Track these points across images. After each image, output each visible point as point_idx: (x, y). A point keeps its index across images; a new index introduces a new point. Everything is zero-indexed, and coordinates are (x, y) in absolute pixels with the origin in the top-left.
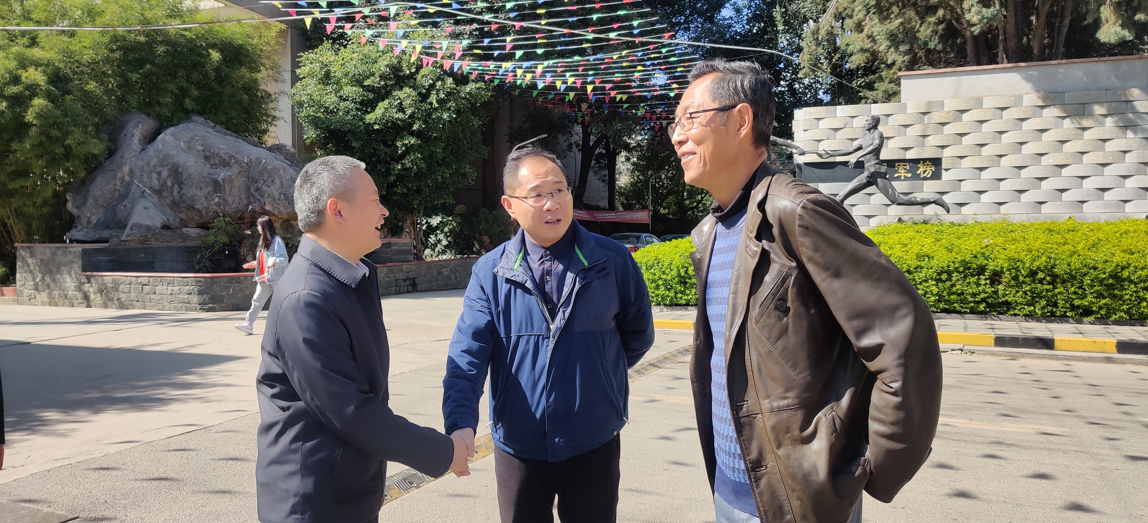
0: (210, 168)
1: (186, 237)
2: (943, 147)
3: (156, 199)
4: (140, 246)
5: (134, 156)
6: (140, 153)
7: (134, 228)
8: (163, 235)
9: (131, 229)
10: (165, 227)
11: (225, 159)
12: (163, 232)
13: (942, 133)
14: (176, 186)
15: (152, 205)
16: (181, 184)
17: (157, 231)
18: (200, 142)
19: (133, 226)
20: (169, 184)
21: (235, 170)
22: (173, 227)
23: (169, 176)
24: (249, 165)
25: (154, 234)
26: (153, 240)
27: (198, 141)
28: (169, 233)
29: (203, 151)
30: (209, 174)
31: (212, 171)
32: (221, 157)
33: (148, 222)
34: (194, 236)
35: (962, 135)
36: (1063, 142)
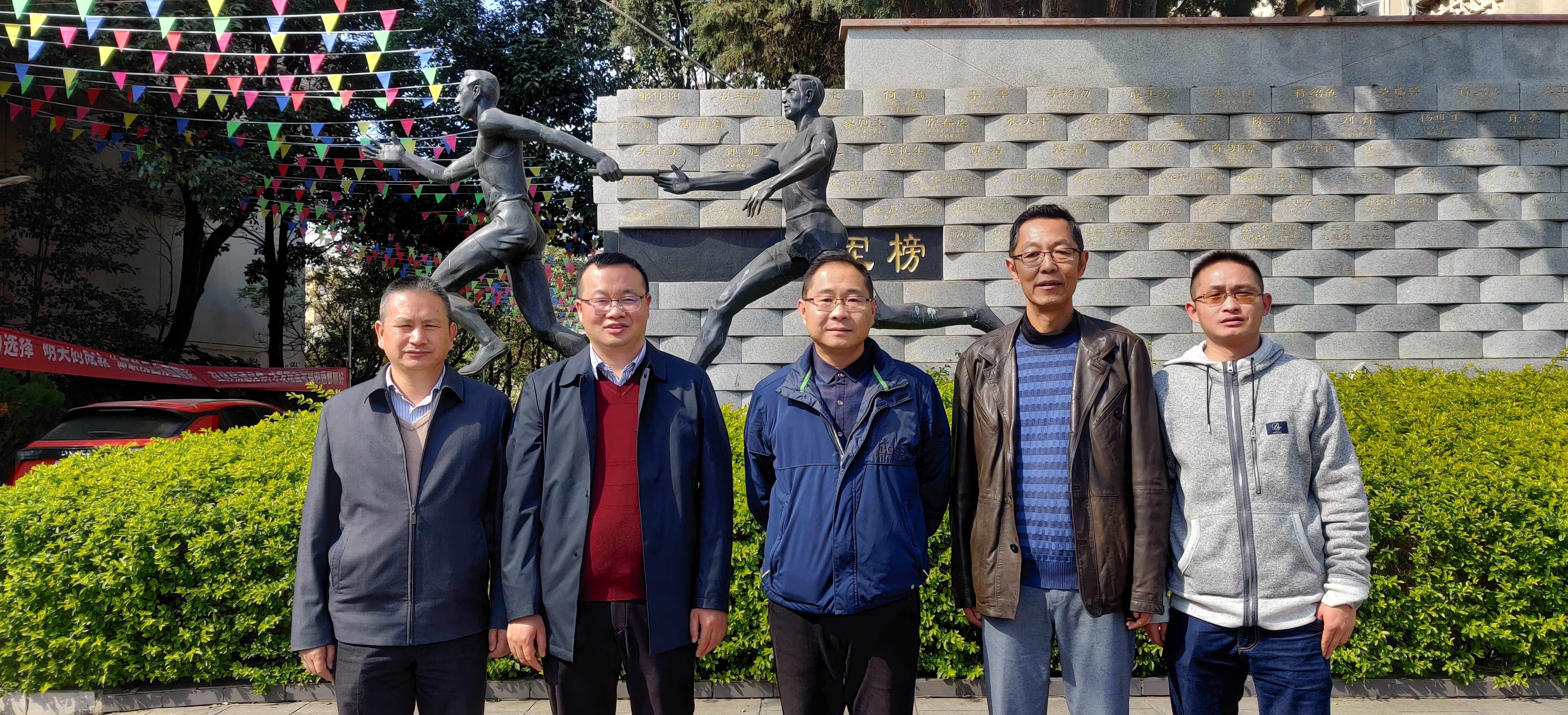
2: (944, 200)
13: (942, 166)
35: (985, 173)
36: (1192, 198)
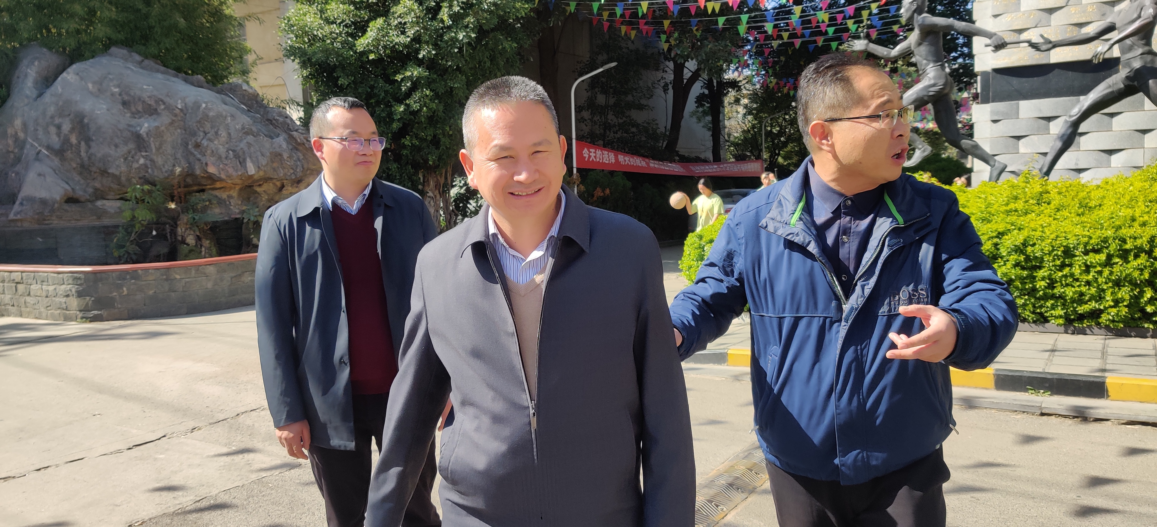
0: (130, 117)
1: (101, 214)
3: (56, 161)
4: (36, 226)
5: (27, 105)
6: (36, 99)
7: (24, 202)
8: (66, 211)
9: (21, 204)
10: (71, 200)
11: (150, 105)
12: (66, 207)
14: (83, 143)
15: (51, 170)
16: (88, 140)
17: (56, 205)
18: (115, 82)
19: (23, 200)
20: (74, 140)
21: (165, 119)
22: (82, 199)
23: (72, 130)
24: (185, 112)
25: (53, 211)
26: (54, 218)
27: (111, 80)
28: (74, 208)
29: (120, 95)
30: (129, 126)
31: (134, 122)
32: (144, 102)
33: (43, 194)
34: (112, 211)
